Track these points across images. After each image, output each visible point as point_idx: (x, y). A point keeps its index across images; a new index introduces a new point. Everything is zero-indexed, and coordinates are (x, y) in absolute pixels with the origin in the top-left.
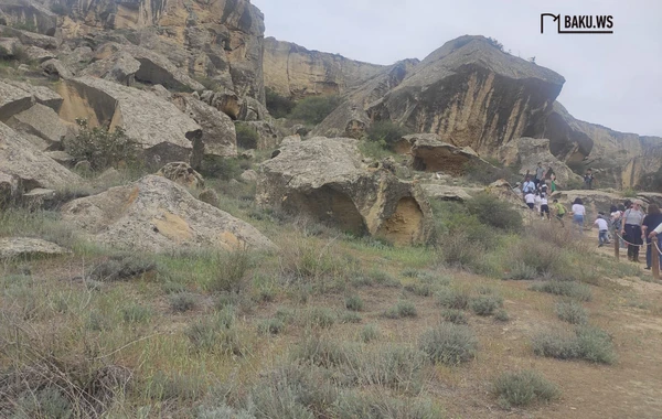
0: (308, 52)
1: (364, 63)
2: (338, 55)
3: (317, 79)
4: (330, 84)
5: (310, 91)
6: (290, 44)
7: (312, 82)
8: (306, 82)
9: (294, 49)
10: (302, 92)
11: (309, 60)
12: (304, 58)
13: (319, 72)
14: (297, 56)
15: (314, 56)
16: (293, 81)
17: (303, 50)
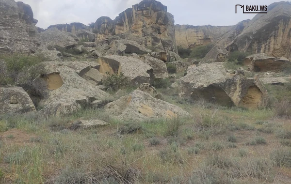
0: (195, 27)
1: (222, 27)
2: (209, 26)
3: (200, 38)
4: (206, 39)
5: (197, 44)
6: (186, 25)
7: (198, 40)
8: (195, 40)
9: (188, 27)
10: (194, 45)
11: (196, 31)
12: (193, 30)
13: (201, 35)
14: (190, 29)
15: (197, 28)
16: (189, 41)
17: (192, 27)
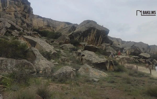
0: (42, 18)
1: (57, 21)
2: (50, 19)
3: (45, 25)
4: (48, 26)
5: (43, 28)
6: (37, 16)
7: (44, 26)
8: (42, 25)
9: (39, 17)
10: (41, 28)
11: (43, 20)
12: (42, 19)
13: (46, 23)
14: (40, 18)
15: (44, 19)
16: (39, 25)
17: (41, 17)
